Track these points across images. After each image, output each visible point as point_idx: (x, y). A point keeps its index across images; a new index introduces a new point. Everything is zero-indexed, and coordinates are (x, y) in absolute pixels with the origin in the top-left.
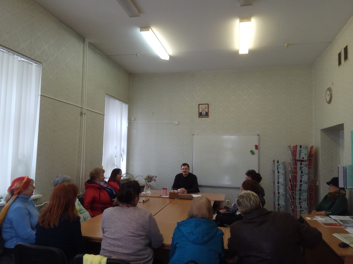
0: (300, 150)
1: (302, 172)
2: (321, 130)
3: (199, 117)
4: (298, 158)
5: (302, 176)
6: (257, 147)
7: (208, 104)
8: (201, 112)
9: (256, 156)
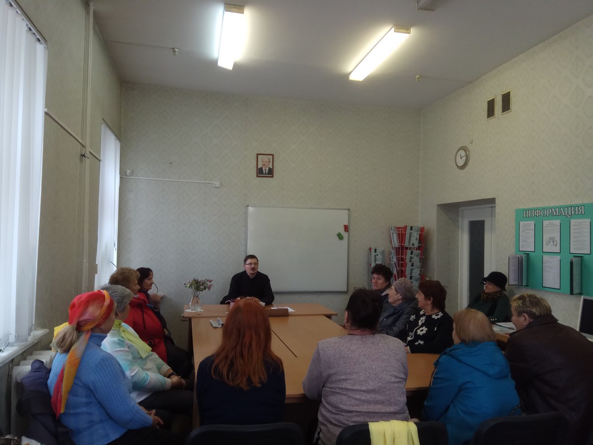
0: (411, 233)
1: (412, 265)
2: (438, 205)
3: (257, 176)
4: (406, 245)
5: (412, 270)
6: (346, 228)
7: (273, 155)
8: (262, 168)
9: (345, 241)
